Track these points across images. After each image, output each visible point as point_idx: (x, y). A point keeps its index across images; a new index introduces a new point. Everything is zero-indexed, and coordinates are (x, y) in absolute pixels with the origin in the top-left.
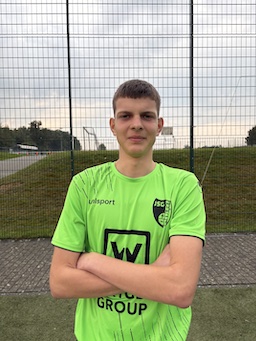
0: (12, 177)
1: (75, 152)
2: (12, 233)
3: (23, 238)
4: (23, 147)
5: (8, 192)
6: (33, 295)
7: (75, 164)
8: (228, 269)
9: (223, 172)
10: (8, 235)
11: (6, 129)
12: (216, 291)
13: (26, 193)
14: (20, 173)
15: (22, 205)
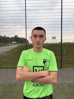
0: (10, 51)
1: (27, 44)
2: (9, 67)
3: (13, 68)
4: (13, 42)
5: (8, 55)
6: (15, 84)
7: (27, 47)
8: (72, 79)
9: (71, 50)
10: (8, 67)
11: (8, 37)
12: (69, 85)
13: (13, 55)
14: (12, 50)
15: (12, 59)
